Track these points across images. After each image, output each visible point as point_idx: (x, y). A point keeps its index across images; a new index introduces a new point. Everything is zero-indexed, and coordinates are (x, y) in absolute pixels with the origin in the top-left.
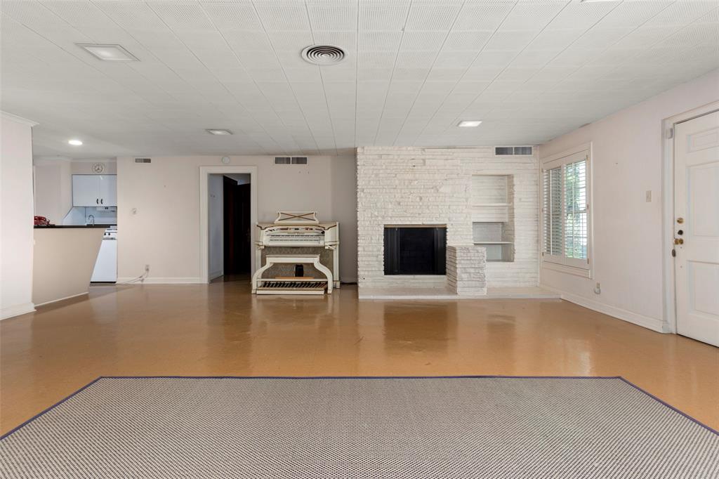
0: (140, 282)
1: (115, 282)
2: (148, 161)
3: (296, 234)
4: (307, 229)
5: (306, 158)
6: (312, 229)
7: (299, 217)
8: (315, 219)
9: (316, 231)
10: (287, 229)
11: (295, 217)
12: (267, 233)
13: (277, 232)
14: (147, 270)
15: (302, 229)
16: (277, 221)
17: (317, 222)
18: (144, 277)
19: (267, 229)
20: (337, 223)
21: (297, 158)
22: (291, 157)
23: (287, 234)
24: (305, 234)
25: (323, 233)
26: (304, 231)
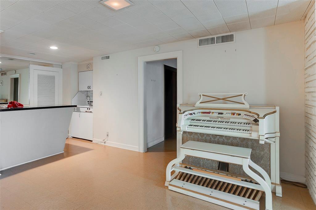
0: (103, 144)
1: (92, 141)
2: (108, 57)
3: (220, 119)
4: (234, 114)
5: (232, 35)
6: (239, 114)
7: (223, 99)
8: (244, 101)
9: (246, 117)
10: (209, 113)
11: (219, 99)
12: (187, 117)
13: (198, 116)
14: (108, 135)
15: (227, 115)
16: (198, 104)
17: (247, 106)
18: (105, 141)
19: (186, 113)
20: (277, 109)
21: (223, 37)
22: (215, 36)
23: (208, 119)
24: (231, 120)
25: (256, 121)
26: (230, 115)
